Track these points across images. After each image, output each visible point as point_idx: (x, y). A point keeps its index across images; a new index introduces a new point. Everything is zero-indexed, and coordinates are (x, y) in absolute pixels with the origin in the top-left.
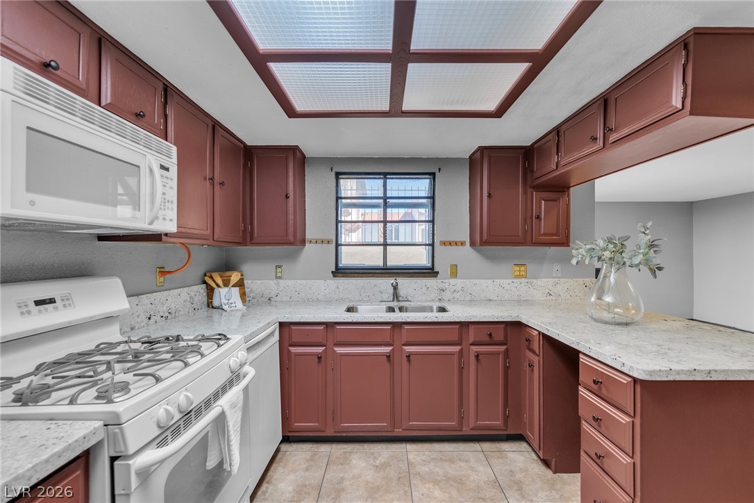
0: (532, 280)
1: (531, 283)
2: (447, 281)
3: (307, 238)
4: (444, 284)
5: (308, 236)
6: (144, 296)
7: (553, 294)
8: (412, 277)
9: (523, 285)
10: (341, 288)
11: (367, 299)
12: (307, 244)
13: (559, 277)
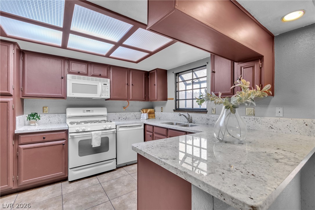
0: (257, 118)
1: (257, 120)
2: (210, 115)
3: (168, 98)
4: (209, 117)
5: (168, 97)
6: (118, 113)
7: (274, 128)
8: (197, 113)
9: (251, 120)
10: (175, 116)
11: (182, 121)
12: (168, 100)
13: (281, 117)
